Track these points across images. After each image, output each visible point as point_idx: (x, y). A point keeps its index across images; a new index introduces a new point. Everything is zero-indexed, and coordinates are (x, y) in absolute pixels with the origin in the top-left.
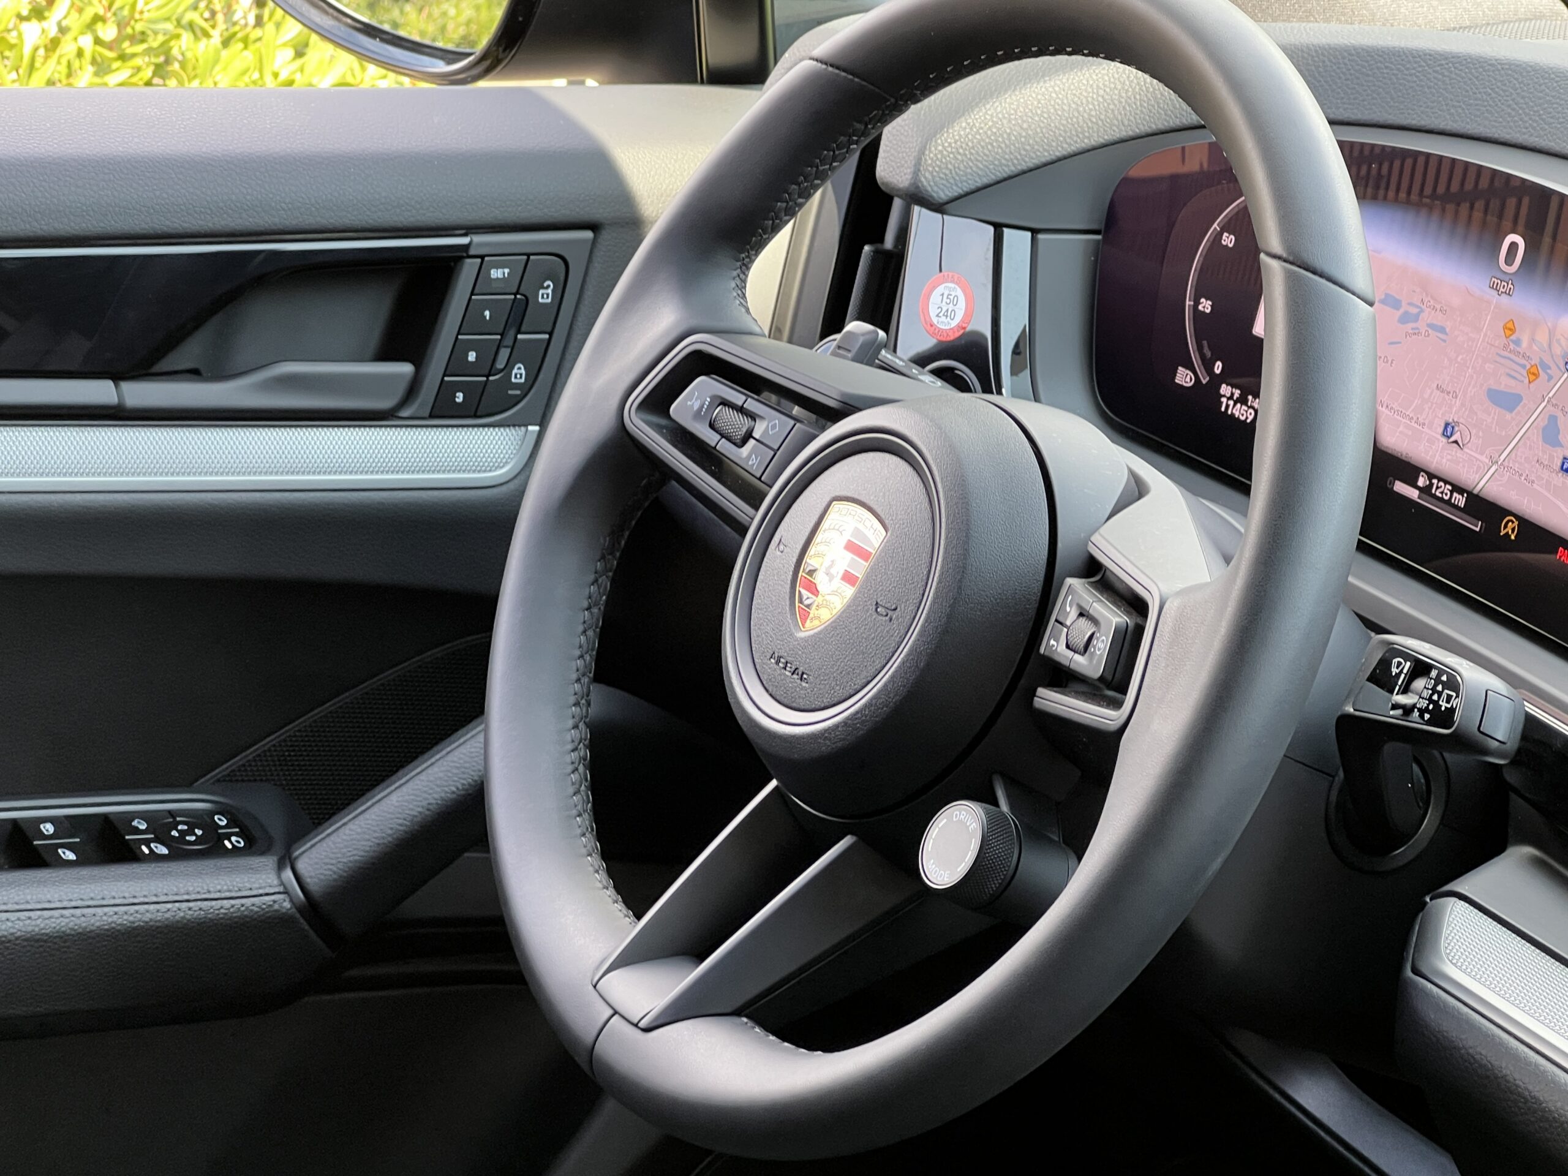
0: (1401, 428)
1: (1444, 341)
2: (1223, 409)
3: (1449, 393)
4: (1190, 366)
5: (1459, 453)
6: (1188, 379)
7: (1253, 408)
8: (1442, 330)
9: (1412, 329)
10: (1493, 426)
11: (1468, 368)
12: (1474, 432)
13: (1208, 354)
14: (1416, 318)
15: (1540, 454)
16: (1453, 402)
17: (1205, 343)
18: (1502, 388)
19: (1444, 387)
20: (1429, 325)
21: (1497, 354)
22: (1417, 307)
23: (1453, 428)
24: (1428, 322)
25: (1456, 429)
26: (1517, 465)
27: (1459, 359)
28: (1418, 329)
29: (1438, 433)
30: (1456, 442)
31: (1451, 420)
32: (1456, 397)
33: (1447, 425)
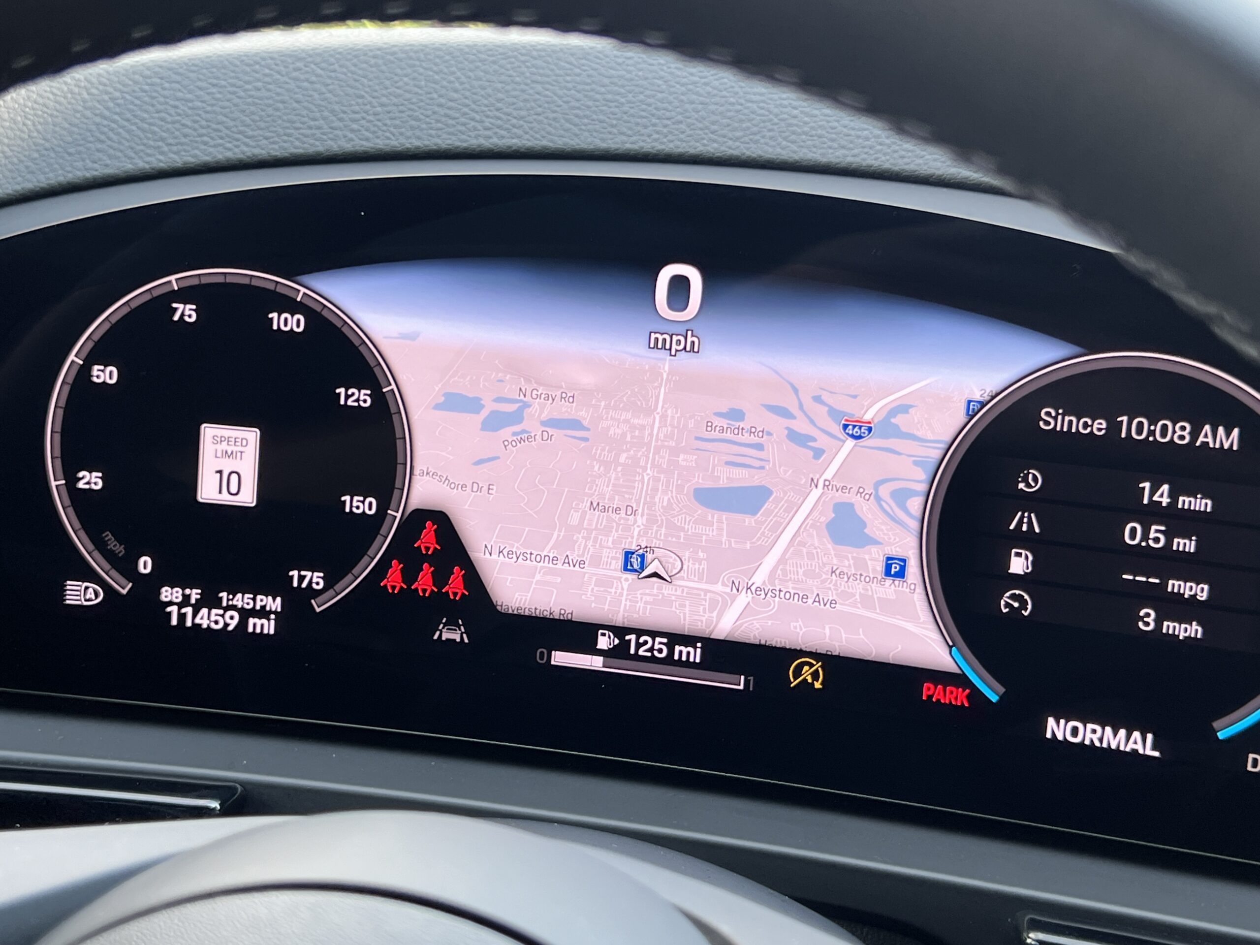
0: (538, 577)
1: (586, 439)
2: (174, 621)
3: (617, 510)
4: (88, 575)
5: (667, 589)
6: (90, 594)
7: (234, 608)
8: (575, 424)
9: (514, 434)
10: (724, 539)
11: (644, 469)
12: (686, 555)
13: (120, 550)
14: (516, 417)
15: (835, 561)
16: (631, 522)
17: (108, 536)
18: (723, 483)
19: (606, 502)
20: (544, 423)
21: (697, 438)
22: (517, 401)
23: (642, 557)
24: (545, 416)
25: (649, 557)
26: (790, 585)
27: (622, 459)
28: (524, 431)
29: (615, 570)
30: (655, 575)
31: (634, 547)
32: (634, 513)
33: (628, 555)
